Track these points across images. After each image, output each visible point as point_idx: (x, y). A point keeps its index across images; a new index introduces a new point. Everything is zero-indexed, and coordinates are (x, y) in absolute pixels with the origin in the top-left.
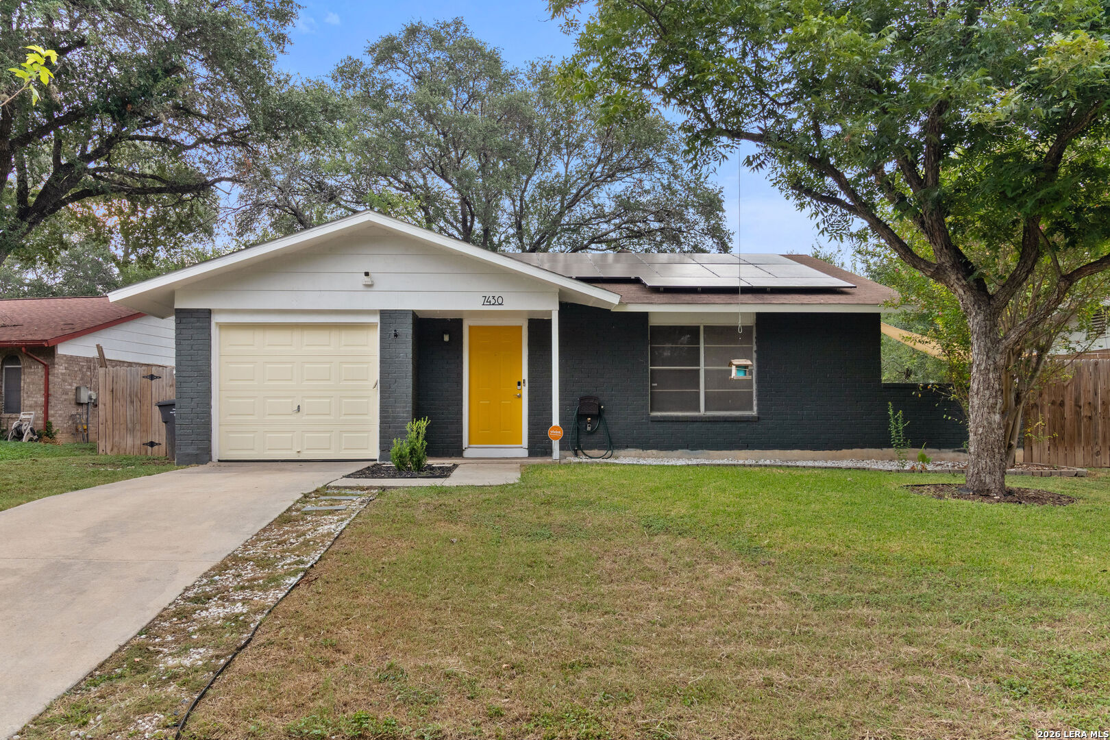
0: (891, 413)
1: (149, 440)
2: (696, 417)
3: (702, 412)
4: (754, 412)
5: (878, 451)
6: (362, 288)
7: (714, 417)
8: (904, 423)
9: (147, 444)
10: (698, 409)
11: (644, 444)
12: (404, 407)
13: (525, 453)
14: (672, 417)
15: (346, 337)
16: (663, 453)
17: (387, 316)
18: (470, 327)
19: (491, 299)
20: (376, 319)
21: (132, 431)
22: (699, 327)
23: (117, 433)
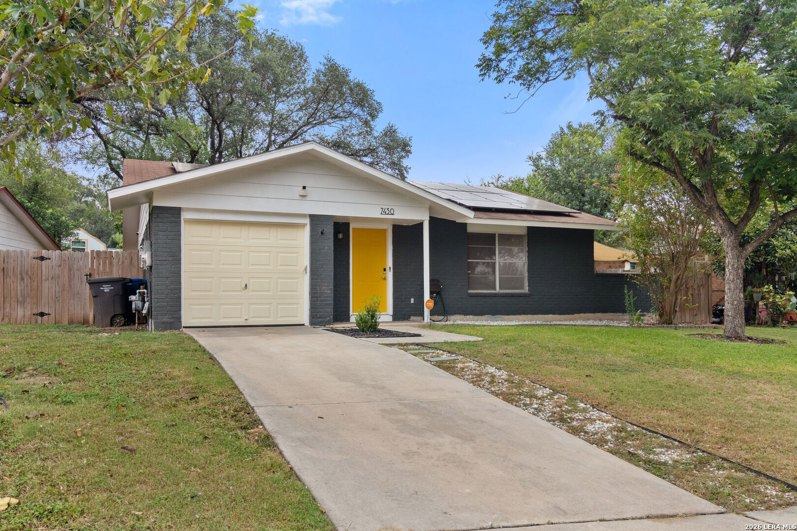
0: (626, 291)
1: (40, 311)
2: (493, 294)
3: (497, 290)
4: (526, 290)
5: (593, 314)
6: (298, 197)
7: (506, 294)
8: (634, 297)
9: (37, 315)
10: (495, 288)
11: (466, 312)
12: (328, 286)
13: (390, 319)
14: (482, 293)
15: (281, 233)
16: (476, 317)
17: (315, 219)
18: (353, 229)
19: (386, 210)
20: (307, 221)
21: (23, 303)
22: (495, 234)
23: (8, 305)
